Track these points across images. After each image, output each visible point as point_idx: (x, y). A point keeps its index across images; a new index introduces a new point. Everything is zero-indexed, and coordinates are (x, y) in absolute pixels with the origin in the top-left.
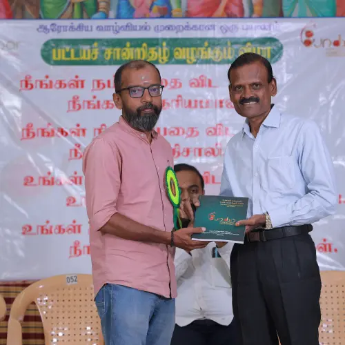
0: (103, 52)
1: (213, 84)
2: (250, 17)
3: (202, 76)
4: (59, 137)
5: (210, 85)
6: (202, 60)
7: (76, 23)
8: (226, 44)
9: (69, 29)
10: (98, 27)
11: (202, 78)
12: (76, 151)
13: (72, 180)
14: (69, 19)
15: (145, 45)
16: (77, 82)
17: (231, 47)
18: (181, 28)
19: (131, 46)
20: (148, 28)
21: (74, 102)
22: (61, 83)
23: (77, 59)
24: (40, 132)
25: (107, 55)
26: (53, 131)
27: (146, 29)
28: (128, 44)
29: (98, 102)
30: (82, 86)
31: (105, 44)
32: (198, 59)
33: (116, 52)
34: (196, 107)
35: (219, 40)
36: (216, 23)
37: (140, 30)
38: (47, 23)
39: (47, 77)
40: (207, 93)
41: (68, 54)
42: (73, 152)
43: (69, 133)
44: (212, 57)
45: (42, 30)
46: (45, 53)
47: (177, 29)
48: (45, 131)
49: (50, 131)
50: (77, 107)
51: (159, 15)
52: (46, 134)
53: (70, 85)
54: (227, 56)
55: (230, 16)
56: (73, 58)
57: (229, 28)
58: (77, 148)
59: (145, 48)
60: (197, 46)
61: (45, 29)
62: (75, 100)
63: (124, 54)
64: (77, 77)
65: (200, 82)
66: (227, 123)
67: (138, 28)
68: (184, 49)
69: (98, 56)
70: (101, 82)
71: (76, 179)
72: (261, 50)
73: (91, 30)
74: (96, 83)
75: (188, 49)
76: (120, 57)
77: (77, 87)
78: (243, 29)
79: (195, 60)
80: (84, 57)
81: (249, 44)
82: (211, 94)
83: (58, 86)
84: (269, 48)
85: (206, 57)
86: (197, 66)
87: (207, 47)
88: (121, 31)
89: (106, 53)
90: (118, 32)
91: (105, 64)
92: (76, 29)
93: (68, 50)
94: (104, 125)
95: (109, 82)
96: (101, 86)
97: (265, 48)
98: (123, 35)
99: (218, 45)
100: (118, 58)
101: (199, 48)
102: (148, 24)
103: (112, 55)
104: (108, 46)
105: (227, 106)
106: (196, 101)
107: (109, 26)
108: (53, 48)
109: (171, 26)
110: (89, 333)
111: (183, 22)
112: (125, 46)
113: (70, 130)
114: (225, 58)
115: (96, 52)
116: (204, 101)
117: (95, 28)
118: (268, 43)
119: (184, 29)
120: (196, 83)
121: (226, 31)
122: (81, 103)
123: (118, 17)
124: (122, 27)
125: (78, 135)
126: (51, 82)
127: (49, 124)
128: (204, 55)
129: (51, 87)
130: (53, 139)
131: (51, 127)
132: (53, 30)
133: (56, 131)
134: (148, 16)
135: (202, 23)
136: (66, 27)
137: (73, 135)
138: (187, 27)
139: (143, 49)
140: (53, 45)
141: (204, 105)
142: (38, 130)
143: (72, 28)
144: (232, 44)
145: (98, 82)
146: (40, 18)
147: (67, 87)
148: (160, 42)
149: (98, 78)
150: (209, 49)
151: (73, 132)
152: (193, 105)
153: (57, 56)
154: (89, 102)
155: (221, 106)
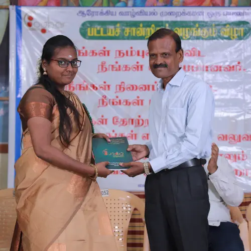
0: (123, 30)
1: (201, 54)
2: (229, 6)
3: (194, 48)
4: (91, 90)
5: (199, 55)
6: (194, 37)
7: (105, 9)
8: (212, 25)
9: (99, 14)
10: (120, 13)
11: (193, 50)
12: (103, 100)
13: (100, 121)
14: (100, 6)
15: (153, 26)
16: (105, 52)
17: (215, 27)
18: (179, 14)
19: (143, 26)
20: (156, 14)
21: (102, 66)
22: (93, 52)
23: (105, 35)
24: (78, 87)
25: (126, 33)
26: (87, 87)
27: (154, 14)
28: (141, 25)
29: (120, 66)
30: (108, 55)
31: (125, 25)
32: (191, 36)
33: (132, 31)
34: (189, 70)
35: (206, 22)
36: (204, 11)
37: (150, 15)
38: (85, 9)
39: (84, 48)
40: (197, 61)
41: (99, 32)
42: (101, 102)
43: (98, 88)
44: (201, 35)
45: (81, 14)
46: (83, 31)
47: (177, 14)
48: (82, 86)
49: (85, 86)
50: (104, 69)
51: (163, 4)
52: (82, 88)
53: (99, 54)
54: (212, 34)
55: (215, 5)
56: (102, 34)
57: (214, 14)
58: (104, 99)
59: (153, 28)
60: (190, 27)
61: (83, 13)
62: (103, 64)
63: (138, 32)
64: (104, 48)
65: (192, 52)
66: (211, 82)
67: (148, 14)
68: (181, 29)
69: (120, 33)
70: (122, 52)
71: (103, 120)
72: (237, 30)
73: (116, 15)
74: (118, 53)
75: (184, 29)
76: (136, 34)
77: (105, 55)
78: (224, 15)
79: (189, 37)
80: (109, 34)
81: (228, 26)
82: (200, 61)
83: (91, 54)
84: (242, 29)
85: (197, 35)
86: (190, 41)
87: (198, 28)
88: (136, 16)
89: (126, 31)
90: (134, 16)
91: (124, 39)
92: (105, 14)
93: (98, 28)
94: (123, 82)
95: (127, 52)
96: (122, 55)
97: (240, 29)
98: (138, 18)
99: (206, 26)
100: (134, 35)
101: (192, 28)
102: (156, 11)
103: (130, 33)
104: (127, 26)
105: (211, 70)
106: (189, 66)
107: (128, 12)
108: (88, 27)
109: (172, 12)
110: (116, 231)
111: (181, 9)
112: (139, 26)
113: (99, 85)
114: (211, 35)
115: (118, 31)
116: (195, 66)
117: (118, 14)
118: (242, 25)
119: (181, 14)
120: (189, 54)
121: (212, 16)
122: (107, 67)
123: (134, 5)
124: (137, 13)
125: (105, 89)
126: (86, 51)
127: (85, 81)
128: (195, 33)
129: (86, 55)
130: (87, 92)
131: (85, 84)
132: (88, 15)
133: (89, 86)
134: (155, 5)
135: (194, 11)
136: (98, 12)
137: (101, 89)
138: (184, 13)
139: (151, 29)
140: (88, 25)
141: (195, 69)
142: (77, 85)
143: (102, 13)
144: (216, 25)
145: (120, 52)
146: (79, 6)
147: (98, 56)
148: (164, 23)
149: (120, 49)
150: (199, 29)
151: (101, 87)
152: (187, 69)
153: (91, 33)
154: (113, 66)
155: (207, 70)
